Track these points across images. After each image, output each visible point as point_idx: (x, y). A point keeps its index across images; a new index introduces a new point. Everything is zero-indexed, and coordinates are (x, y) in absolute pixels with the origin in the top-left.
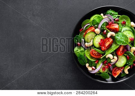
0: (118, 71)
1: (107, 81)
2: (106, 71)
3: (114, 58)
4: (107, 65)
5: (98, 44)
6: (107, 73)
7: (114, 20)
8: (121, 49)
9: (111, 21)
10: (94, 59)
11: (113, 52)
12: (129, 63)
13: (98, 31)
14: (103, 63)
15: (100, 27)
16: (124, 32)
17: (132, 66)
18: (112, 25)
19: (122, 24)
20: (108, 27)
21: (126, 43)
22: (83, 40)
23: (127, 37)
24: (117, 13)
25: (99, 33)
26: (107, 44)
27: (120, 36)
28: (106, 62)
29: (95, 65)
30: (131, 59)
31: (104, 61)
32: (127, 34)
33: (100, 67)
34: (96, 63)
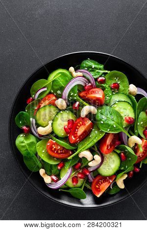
0: (104, 184)
1: (81, 203)
2: (79, 184)
3: (94, 159)
4: (81, 171)
5: (63, 129)
6: (81, 187)
7: (96, 80)
8: (108, 142)
9: (89, 82)
10: (55, 161)
11: (93, 147)
12: (125, 167)
13: (61, 103)
14: (74, 168)
15: (67, 95)
16: (115, 106)
17: (132, 172)
18: (91, 90)
19: (111, 89)
20: (82, 94)
21: (118, 129)
22: (34, 120)
23: (121, 117)
24: (102, 67)
26: (81, 131)
28: (80, 165)
29: (58, 172)
30: (130, 159)
31: (76, 164)
32: (122, 111)
33: (66, 176)
34: (59, 168)
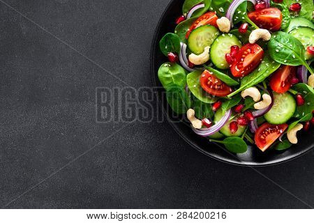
0: (271, 135)
1: (238, 160)
2: (239, 132)
3: (262, 99)
4: (242, 116)
5: (224, 58)
6: (240, 136)
8: (283, 77)
10: (209, 99)
11: (261, 84)
12: (301, 116)
13: (224, 23)
14: (234, 111)
15: (233, 13)
16: (295, 32)
17: (308, 123)
18: (264, 11)
19: (290, 11)
20: (251, 15)
21: (298, 61)
22: (185, 46)
23: (302, 46)
25: (227, 31)
26: (247, 61)
27: (284, 42)
28: (242, 107)
30: (308, 104)
31: (236, 106)
32: (303, 38)
33: (223, 119)
34: (214, 108)
